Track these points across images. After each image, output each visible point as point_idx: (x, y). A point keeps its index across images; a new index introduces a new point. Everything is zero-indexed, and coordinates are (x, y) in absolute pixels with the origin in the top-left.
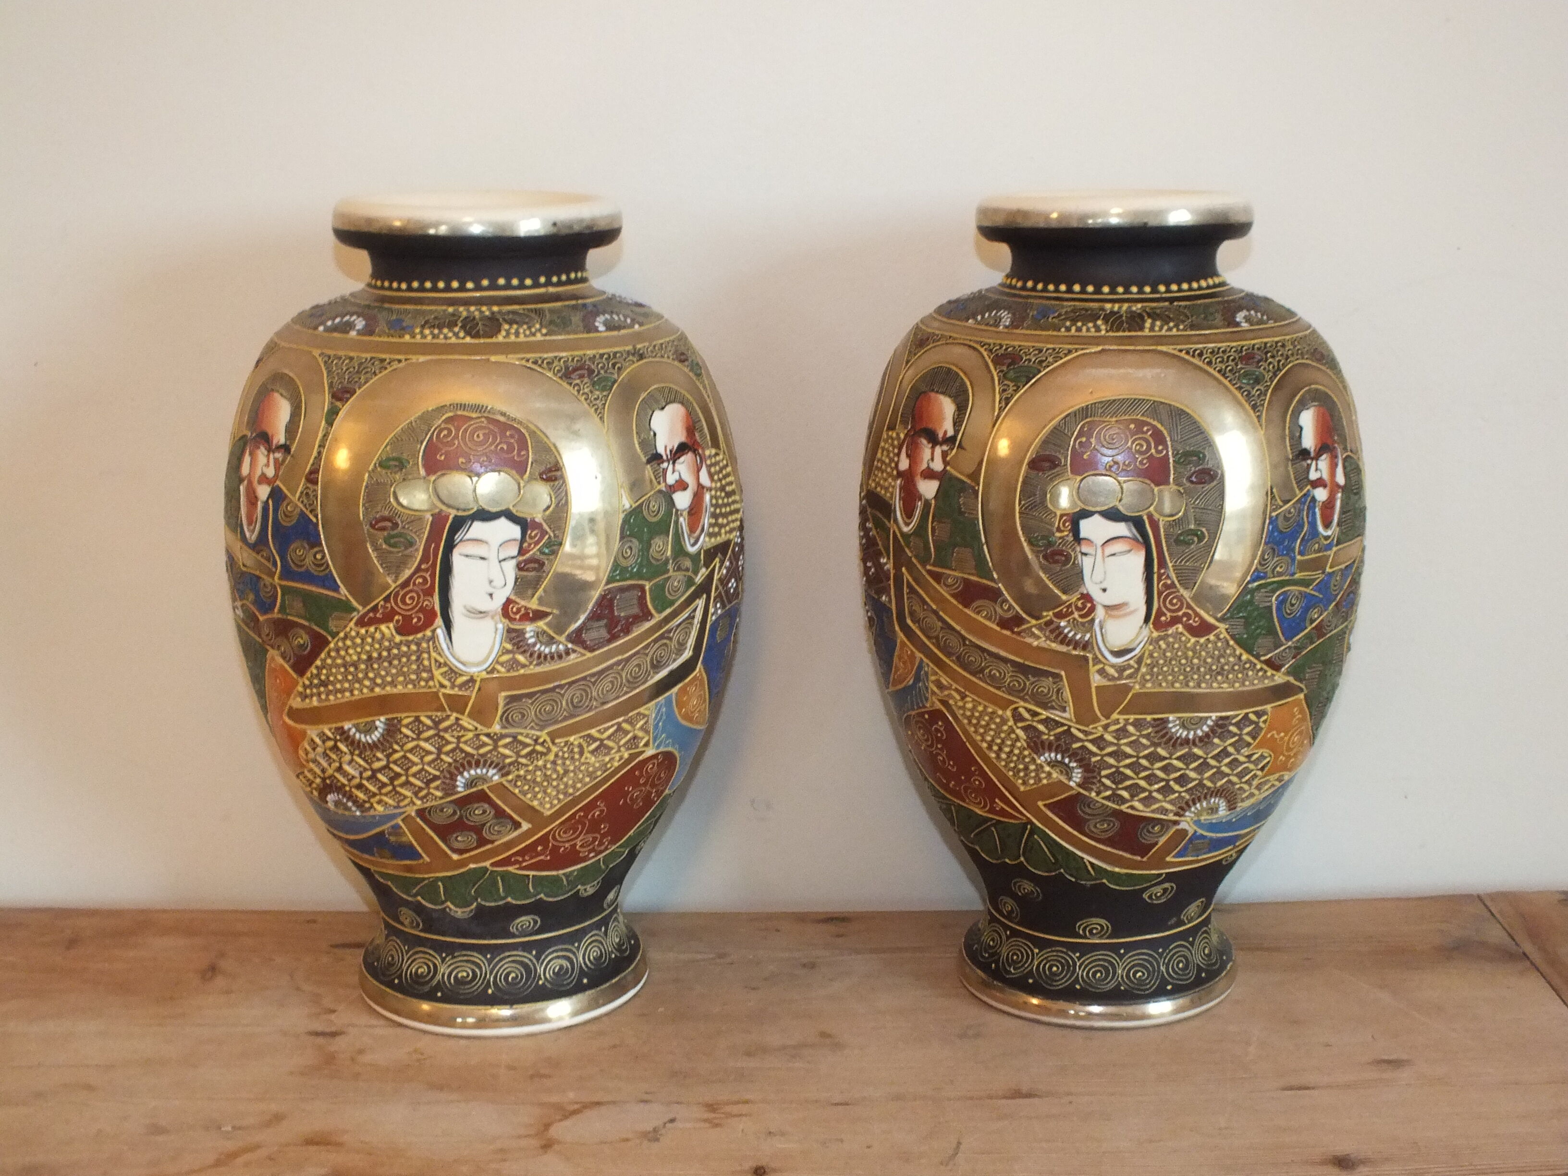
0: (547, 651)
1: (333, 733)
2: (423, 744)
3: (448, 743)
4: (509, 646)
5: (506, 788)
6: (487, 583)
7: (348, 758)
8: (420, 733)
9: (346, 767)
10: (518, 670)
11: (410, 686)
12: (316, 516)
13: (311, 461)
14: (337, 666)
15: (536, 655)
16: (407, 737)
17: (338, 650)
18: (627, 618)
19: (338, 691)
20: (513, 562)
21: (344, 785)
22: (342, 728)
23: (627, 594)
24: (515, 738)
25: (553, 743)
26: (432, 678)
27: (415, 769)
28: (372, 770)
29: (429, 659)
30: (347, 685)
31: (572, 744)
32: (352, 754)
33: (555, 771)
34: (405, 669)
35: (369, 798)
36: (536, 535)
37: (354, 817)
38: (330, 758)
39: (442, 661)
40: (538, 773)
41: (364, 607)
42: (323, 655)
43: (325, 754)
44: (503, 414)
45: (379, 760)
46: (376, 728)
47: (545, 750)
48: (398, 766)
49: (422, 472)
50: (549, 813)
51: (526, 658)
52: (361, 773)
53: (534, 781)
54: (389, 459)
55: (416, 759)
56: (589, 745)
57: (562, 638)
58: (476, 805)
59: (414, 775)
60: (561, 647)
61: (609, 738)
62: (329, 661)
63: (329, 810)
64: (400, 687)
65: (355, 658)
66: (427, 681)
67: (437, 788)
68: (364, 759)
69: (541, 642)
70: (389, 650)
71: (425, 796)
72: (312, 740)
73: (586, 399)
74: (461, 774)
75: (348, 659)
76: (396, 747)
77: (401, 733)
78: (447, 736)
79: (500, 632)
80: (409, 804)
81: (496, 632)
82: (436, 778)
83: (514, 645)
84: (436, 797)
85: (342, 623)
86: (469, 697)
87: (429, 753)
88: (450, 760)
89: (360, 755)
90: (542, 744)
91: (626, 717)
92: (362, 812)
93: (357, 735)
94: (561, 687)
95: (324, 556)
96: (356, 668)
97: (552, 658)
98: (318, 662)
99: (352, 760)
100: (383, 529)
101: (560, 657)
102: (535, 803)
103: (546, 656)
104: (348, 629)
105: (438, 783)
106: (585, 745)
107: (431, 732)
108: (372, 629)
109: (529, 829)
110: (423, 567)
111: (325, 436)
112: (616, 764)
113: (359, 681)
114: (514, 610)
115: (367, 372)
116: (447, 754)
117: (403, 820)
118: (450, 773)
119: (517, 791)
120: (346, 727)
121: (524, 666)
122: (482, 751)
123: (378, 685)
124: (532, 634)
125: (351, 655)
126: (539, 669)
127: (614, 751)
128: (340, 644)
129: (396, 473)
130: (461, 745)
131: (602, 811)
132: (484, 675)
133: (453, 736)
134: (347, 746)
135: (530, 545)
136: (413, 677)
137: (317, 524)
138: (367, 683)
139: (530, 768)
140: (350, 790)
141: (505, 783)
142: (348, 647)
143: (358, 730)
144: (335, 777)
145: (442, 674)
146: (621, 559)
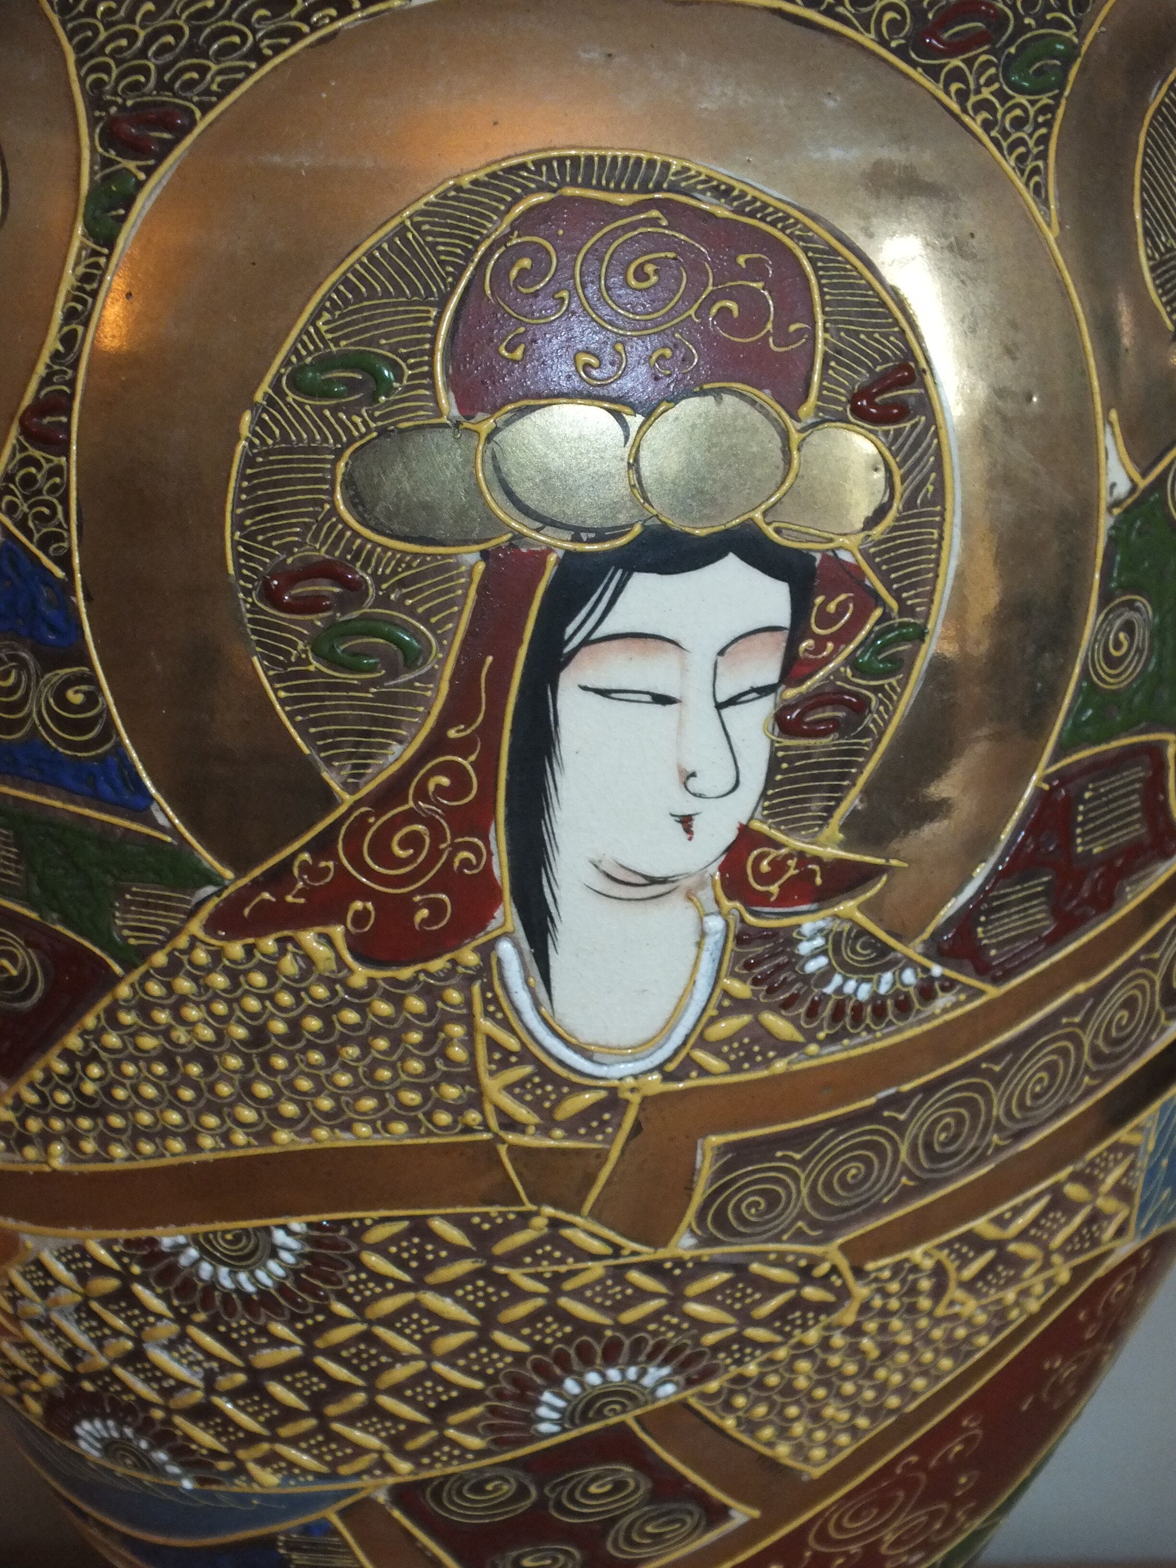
0: (864, 992)
1: (117, 1256)
2: (431, 1300)
3: (520, 1295)
4: (741, 989)
5: (697, 1414)
6: (674, 779)
7: (168, 1329)
8: (428, 1267)
9: (160, 1357)
10: (767, 1063)
11: (400, 1128)
12: (64, 562)
13: (41, 370)
14: (139, 1056)
15: (827, 1011)
16: (380, 1279)
17: (144, 1008)
18: (1107, 859)
19: (138, 1134)
20: (766, 706)
21: (147, 1405)
22: (153, 1242)
23: (1116, 781)
24: (739, 1268)
25: (859, 1272)
26: (476, 1101)
27: (400, 1373)
28: (249, 1369)
29: (469, 1043)
30: (174, 1117)
31: (915, 1268)
32: (182, 1320)
33: (854, 1351)
34: (385, 1074)
35: (233, 1446)
36: (842, 608)
37: (176, 1491)
38: (103, 1323)
39: (512, 1044)
40: (804, 1365)
41: (240, 872)
42: (90, 1021)
43: (83, 1312)
44: (723, 192)
45: (277, 1342)
46: (274, 1252)
47: (830, 1297)
48: (344, 1363)
49: (448, 403)
50: (817, 1472)
51: (794, 1021)
52: (209, 1379)
53: (788, 1390)
54: (325, 362)
55: (403, 1345)
56: (965, 1261)
57: (913, 950)
58: (592, 1471)
59: (396, 1391)
60: (909, 976)
61: (1023, 1236)
62: (112, 1040)
63: (81, 1457)
64: (364, 1130)
65: (206, 1033)
66: (456, 1110)
67: (468, 1427)
68: (225, 1340)
69: (844, 965)
70: (326, 1013)
71: (427, 1450)
72: (39, 1265)
73: (987, 126)
74: (555, 1384)
75: (181, 1035)
76: (340, 1308)
77: (360, 1266)
78: (517, 1276)
79: (712, 943)
80: (368, 1471)
81: (699, 945)
82: (468, 1397)
83: (756, 982)
84: (465, 1450)
85: (165, 919)
86: (601, 1156)
87: (453, 1326)
88: (524, 1347)
89: (209, 1328)
90: (824, 1282)
91: (1080, 1165)
92: (201, 1481)
93: (206, 1270)
94: (898, 1101)
95: (92, 698)
96: (209, 1066)
97: (879, 1012)
98: (74, 1042)
99: (183, 1337)
100: (312, 605)
101: (904, 1007)
102: (783, 1450)
103: (859, 1008)
104: (182, 942)
105: (476, 1411)
106: (951, 1266)
107: (464, 1266)
108: (269, 944)
109: (753, 1522)
110: (452, 733)
111: (86, 278)
112: (1033, 1306)
113: (216, 1107)
114: (765, 866)
115: (228, 50)
116: (512, 1329)
117: (343, 1514)
118: (516, 1380)
119: (729, 1423)
120: (167, 1242)
121: (785, 1048)
122: (629, 1317)
123: (288, 1123)
124: (819, 942)
125: (190, 1025)
126: (836, 1054)
127: (1029, 1271)
128: (155, 988)
129: (352, 409)
130: (564, 1302)
131: (968, 1442)
132: (654, 1083)
133: (537, 1277)
134: (165, 1297)
135: (821, 642)
136: (411, 1097)
137: (68, 587)
138: (247, 1114)
139: (782, 1353)
140: (167, 1422)
141: (694, 1402)
142: (183, 1000)
143: (206, 1254)
144: (116, 1379)
145: (509, 1089)
146: (1103, 668)
